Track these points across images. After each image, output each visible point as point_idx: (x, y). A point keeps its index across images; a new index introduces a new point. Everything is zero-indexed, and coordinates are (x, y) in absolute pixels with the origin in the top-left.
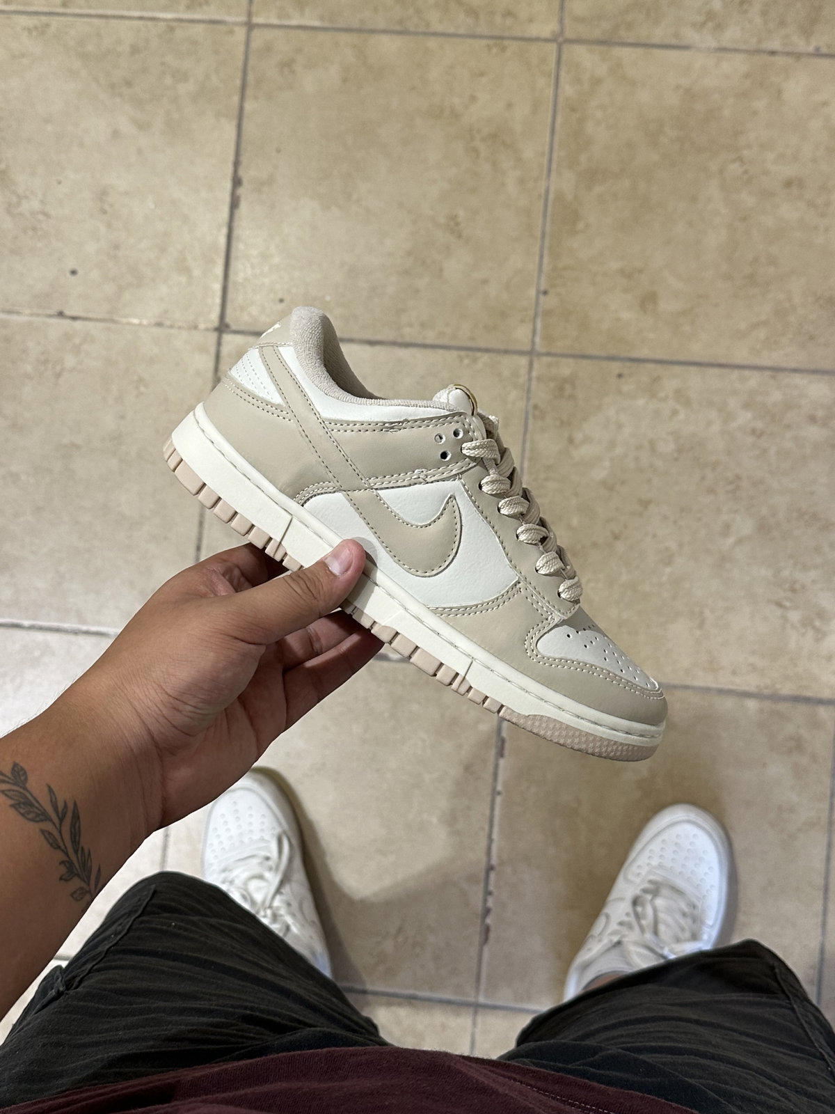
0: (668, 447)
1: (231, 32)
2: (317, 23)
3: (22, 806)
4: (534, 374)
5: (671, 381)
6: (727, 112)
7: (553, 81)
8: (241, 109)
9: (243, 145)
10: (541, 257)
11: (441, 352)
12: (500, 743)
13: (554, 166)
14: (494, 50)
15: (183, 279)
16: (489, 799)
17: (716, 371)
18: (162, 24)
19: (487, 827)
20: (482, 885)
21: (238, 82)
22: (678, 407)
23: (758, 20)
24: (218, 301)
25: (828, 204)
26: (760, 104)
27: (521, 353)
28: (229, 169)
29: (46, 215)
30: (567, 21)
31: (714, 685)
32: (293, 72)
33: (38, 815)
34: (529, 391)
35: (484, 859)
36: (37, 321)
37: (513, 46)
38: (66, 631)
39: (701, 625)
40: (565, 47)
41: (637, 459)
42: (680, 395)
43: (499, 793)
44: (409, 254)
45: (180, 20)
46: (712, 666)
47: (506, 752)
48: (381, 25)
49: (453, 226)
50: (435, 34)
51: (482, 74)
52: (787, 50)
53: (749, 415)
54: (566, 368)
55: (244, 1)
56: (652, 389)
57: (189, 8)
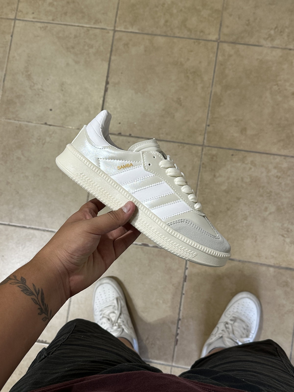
0: (248, 180)
1: (108, 33)
2: (137, 31)
3: (25, 290)
4: (203, 153)
5: (250, 159)
6: (274, 69)
7: (215, 55)
8: (110, 58)
9: (110, 71)
10: (208, 114)
11: (172, 143)
12: (185, 277)
13: (214, 84)
15: (87, 114)
16: (180, 296)
17: (265, 155)
18: (85, 28)
19: (179, 305)
20: (176, 325)
21: (110, 50)
22: (252, 167)
23: (286, 38)
26: (285, 66)
27: (199, 145)
28: (105, 79)
29: (43, 90)
30: (221, 35)
31: (259, 262)
32: (128, 47)
33: (30, 293)
34: (201, 158)
35: (177, 316)
36: (38, 125)
37: (203, 42)
38: (41, 230)
39: (256, 241)
40: (220, 44)
41: (237, 183)
42: (252, 163)
43: (184, 294)
44: (164, 110)
45: (92, 28)
46: (259, 256)
47: (187, 280)
48: (159, 33)
49: (179, 102)
50: (176, 37)
51: (192, 51)
53: (276, 171)
55: (113, 22)
56: (243, 160)
57: (94, 23)
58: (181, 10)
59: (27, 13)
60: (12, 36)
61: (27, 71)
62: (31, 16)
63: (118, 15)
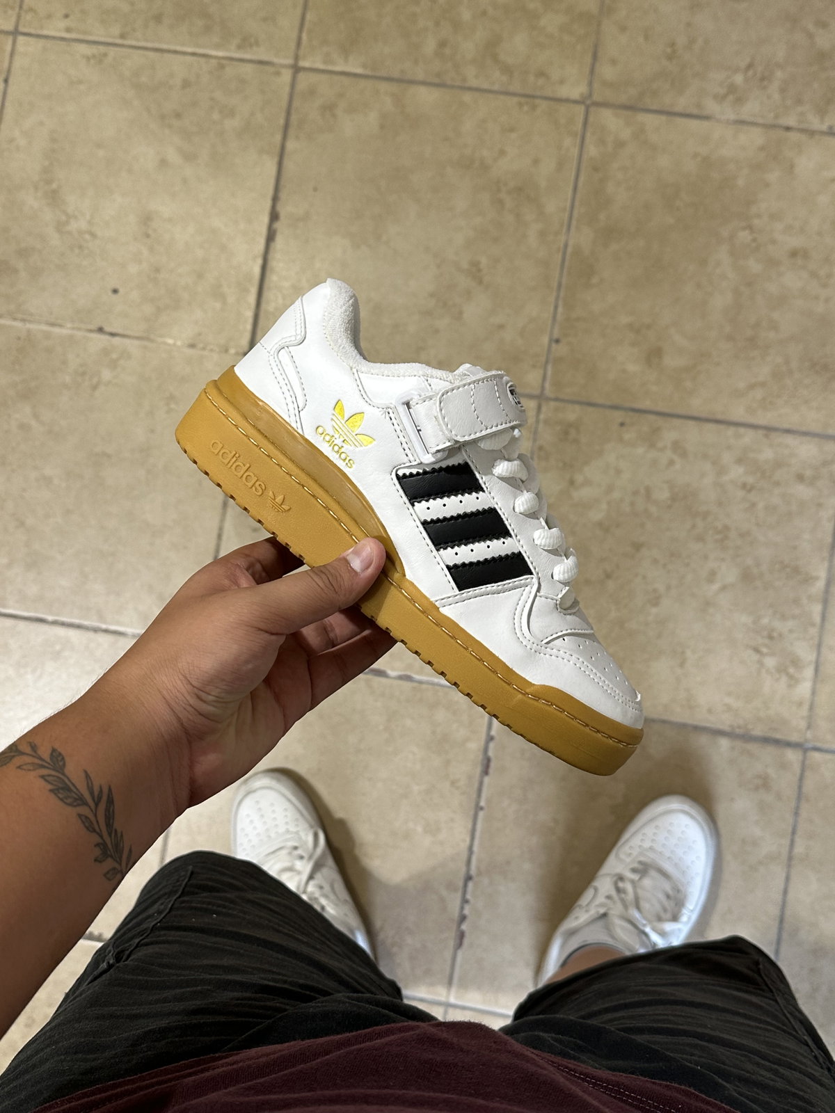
0: (663, 495)
1: (278, 74)
2: (359, 71)
3: (61, 791)
4: (542, 417)
5: (669, 435)
6: (741, 182)
7: (578, 141)
8: (283, 147)
9: (282, 182)
10: (556, 307)
12: (485, 762)
13: (574, 222)
14: (526, 108)
15: (218, 305)
16: (472, 813)
18: (214, 62)
19: (468, 840)
20: (460, 893)
21: (282, 122)
22: (676, 458)
23: (776, 96)
24: (249, 327)
25: (829, 276)
26: (773, 176)
27: (529, 396)
28: (269, 204)
29: (93, 235)
30: (596, 85)
31: (690, 722)
32: (334, 116)
33: (76, 800)
34: (535, 432)
35: (464, 869)
36: (79, 334)
37: (543, 105)
38: (86, 628)
39: (682, 665)
40: (592, 109)
41: (632, 504)
42: (677, 446)
43: (482, 809)
44: (432, 295)
45: (231, 59)
46: (691, 705)
47: (491, 771)
48: (420, 76)
49: (475, 271)
50: (470, 89)
51: (512, 130)
52: (802, 126)
53: (741, 470)
54: (572, 414)
55: (293, 45)
56: (651, 439)
57: (239, 47)
58: (484, 13)
59: (49, 16)
60: (6, 81)
61: (49, 182)
62: (62, 24)
63: (307, 25)
